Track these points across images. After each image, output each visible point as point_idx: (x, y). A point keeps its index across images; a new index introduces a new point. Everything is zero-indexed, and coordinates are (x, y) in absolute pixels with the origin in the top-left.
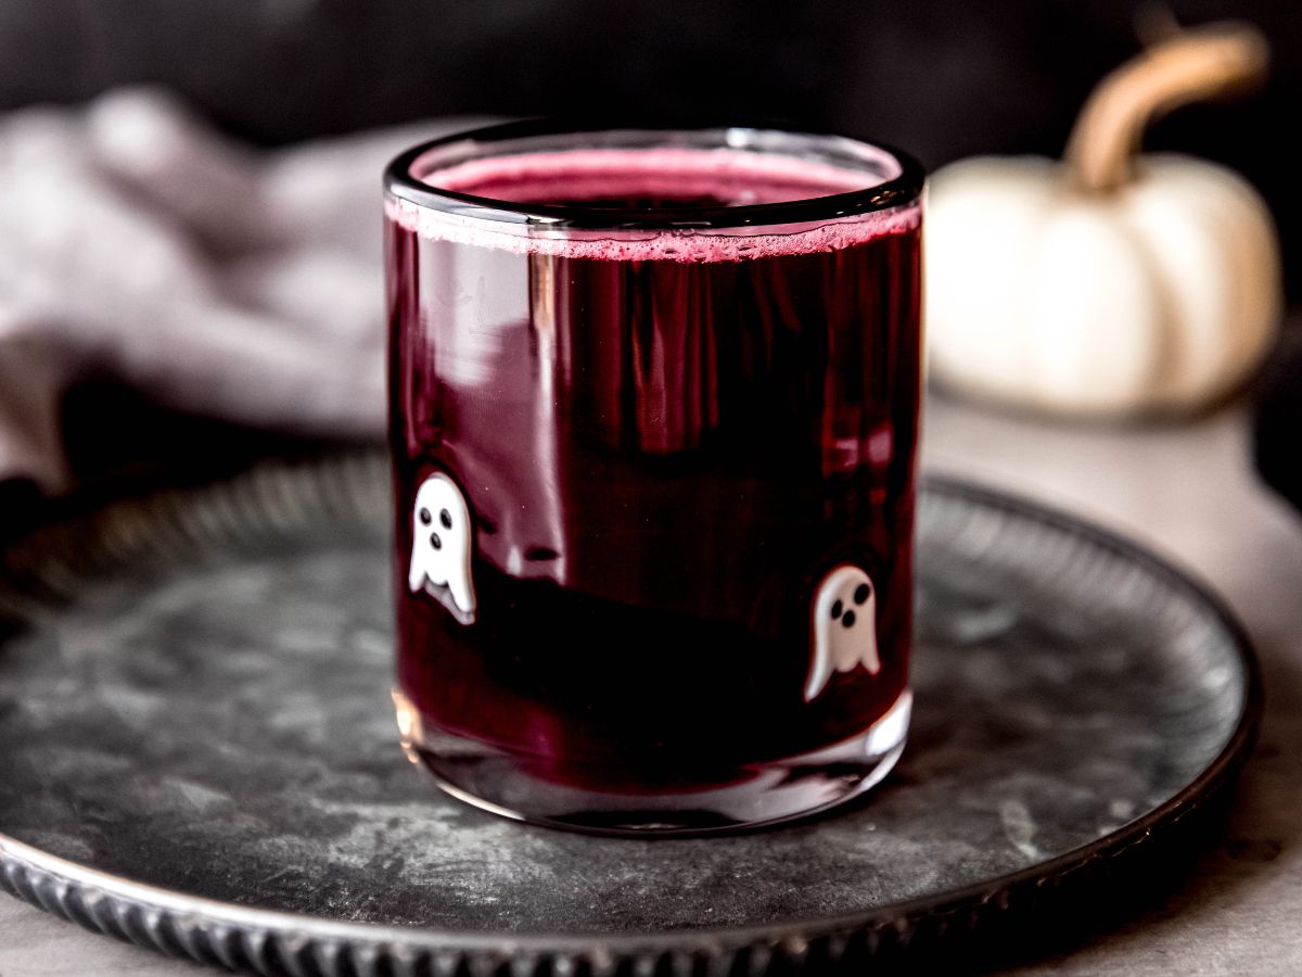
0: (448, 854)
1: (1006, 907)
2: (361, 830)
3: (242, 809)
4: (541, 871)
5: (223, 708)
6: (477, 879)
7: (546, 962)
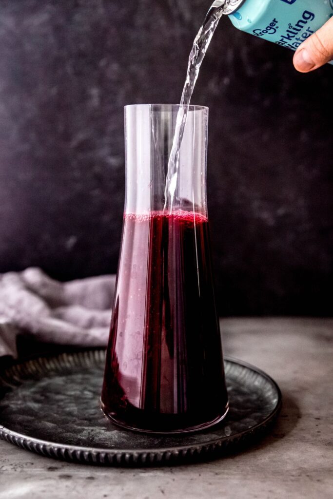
0: (104, 437)
1: (221, 445)
2: (85, 432)
3: (59, 427)
4: (124, 440)
5: (55, 407)
6: (110, 441)
7: (124, 455)
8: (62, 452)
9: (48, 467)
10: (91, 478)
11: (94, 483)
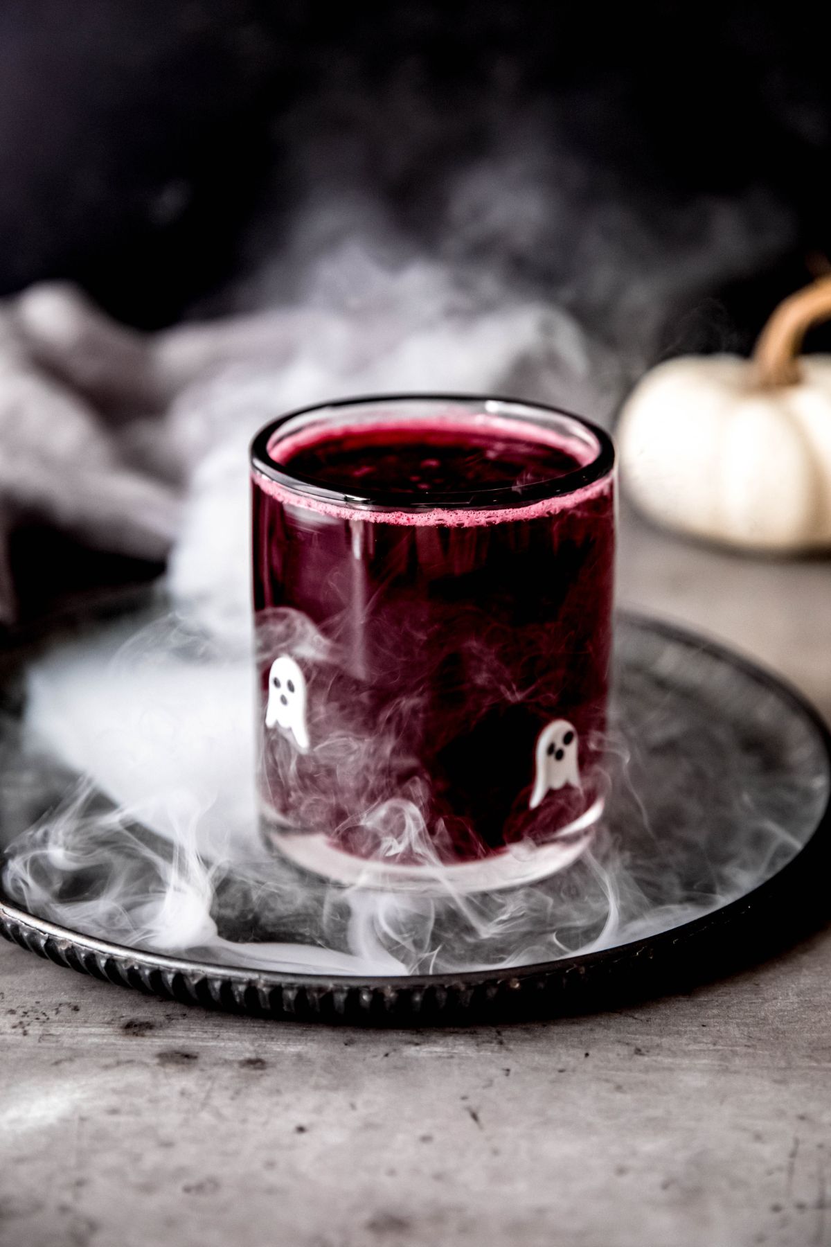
8: (167, 982)
9: (124, 1021)
10: (256, 1063)
11: (267, 1081)
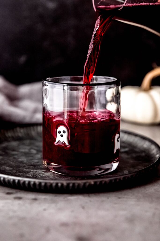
0: (44, 175)
1: (122, 179)
2: (31, 172)
3: (14, 170)
5: (11, 158)
6: (48, 178)
7: (57, 184)
9: (7, 192)
10: (35, 199)
11: (37, 202)
